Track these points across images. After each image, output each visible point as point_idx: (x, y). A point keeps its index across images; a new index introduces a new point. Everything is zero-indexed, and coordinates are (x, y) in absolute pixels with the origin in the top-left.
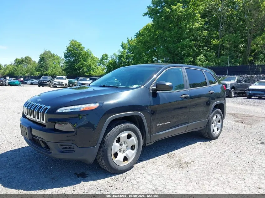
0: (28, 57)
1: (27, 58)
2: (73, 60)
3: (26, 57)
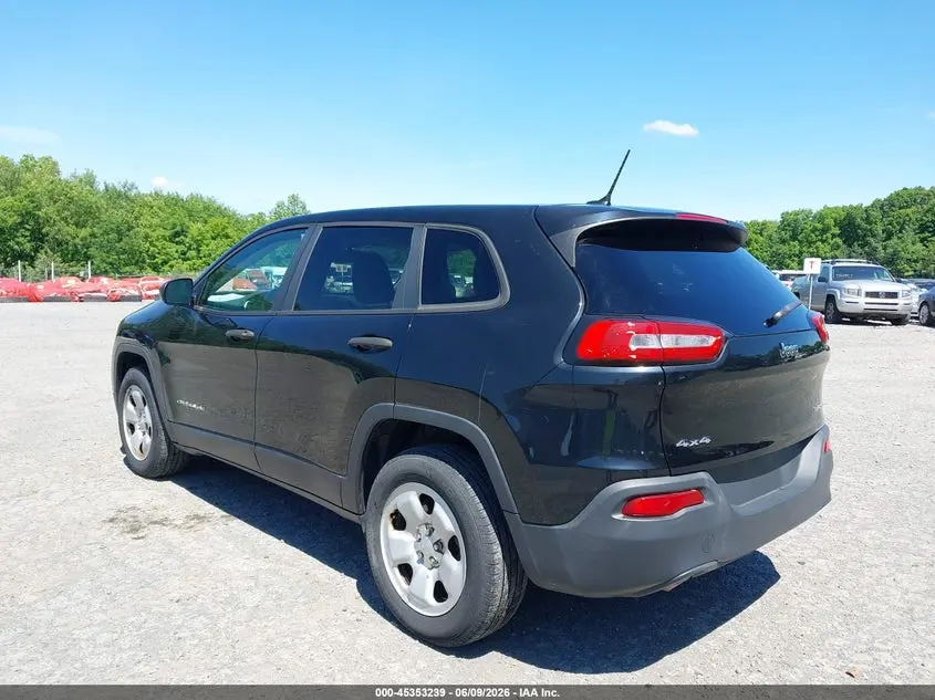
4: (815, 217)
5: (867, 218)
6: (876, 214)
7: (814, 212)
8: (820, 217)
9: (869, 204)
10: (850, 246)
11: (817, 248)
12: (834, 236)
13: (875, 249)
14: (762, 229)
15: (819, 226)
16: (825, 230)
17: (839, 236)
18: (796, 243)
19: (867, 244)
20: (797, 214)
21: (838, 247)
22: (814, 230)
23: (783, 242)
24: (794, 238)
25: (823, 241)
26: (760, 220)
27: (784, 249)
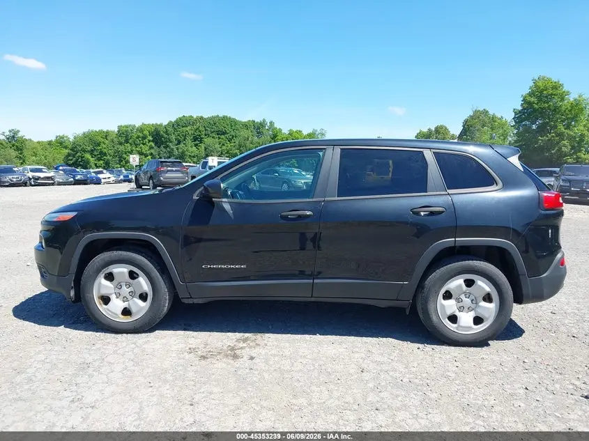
0: (441, 127)
1: (438, 130)
2: (534, 127)
3: (436, 128)
4: (137, 129)
5: (166, 132)
6: (170, 129)
7: (137, 126)
8: (141, 130)
9: (166, 124)
10: (159, 147)
11: (141, 148)
12: (149, 141)
13: (173, 150)
14: (106, 136)
15: (141, 135)
16: (144, 138)
17: (153, 141)
18: (128, 145)
19: (168, 146)
20: (127, 127)
21: (153, 148)
22: (138, 137)
23: (121, 144)
24: (127, 141)
25: (144, 144)
26: (105, 130)
27: (121, 148)
